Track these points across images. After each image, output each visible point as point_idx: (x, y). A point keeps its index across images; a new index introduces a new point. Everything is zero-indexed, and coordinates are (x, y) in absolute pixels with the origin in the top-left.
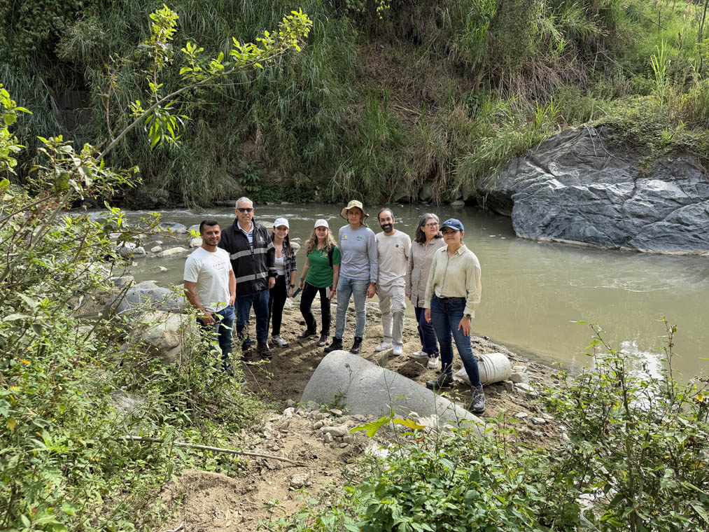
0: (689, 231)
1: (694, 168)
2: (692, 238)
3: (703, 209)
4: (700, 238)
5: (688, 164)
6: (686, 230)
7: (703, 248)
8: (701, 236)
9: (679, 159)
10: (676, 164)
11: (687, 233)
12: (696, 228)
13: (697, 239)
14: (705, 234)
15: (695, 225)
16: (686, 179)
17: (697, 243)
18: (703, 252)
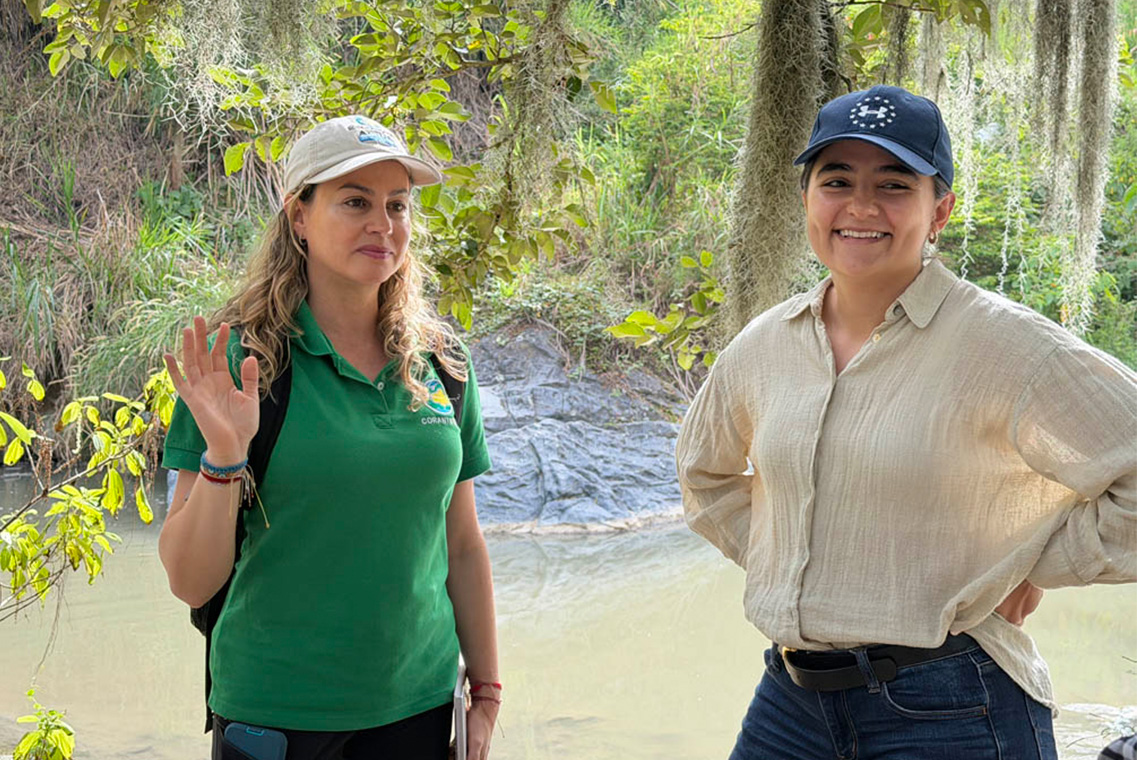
0: (490, 485)
1: (546, 354)
2: (496, 498)
3: (526, 437)
4: (511, 499)
5: (534, 346)
6: (484, 482)
7: (515, 518)
8: (512, 494)
9: (520, 337)
10: (510, 349)
11: (486, 489)
12: (505, 479)
13: (506, 500)
14: (523, 490)
15: (502, 470)
16: (521, 378)
17: (504, 508)
18: (515, 525)
